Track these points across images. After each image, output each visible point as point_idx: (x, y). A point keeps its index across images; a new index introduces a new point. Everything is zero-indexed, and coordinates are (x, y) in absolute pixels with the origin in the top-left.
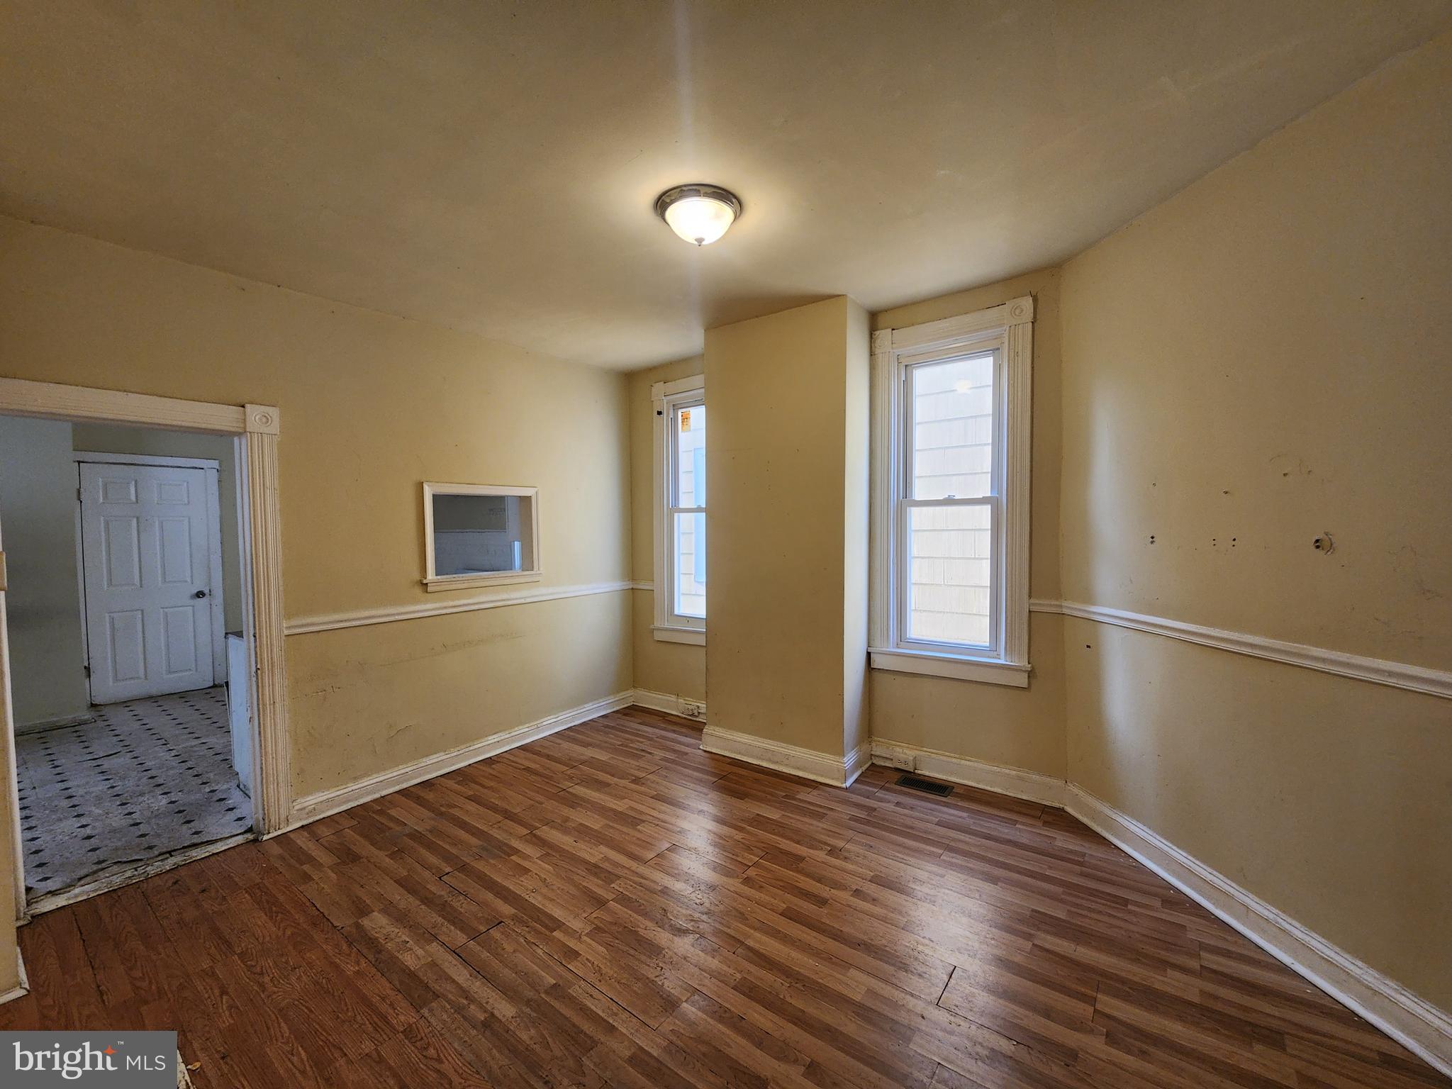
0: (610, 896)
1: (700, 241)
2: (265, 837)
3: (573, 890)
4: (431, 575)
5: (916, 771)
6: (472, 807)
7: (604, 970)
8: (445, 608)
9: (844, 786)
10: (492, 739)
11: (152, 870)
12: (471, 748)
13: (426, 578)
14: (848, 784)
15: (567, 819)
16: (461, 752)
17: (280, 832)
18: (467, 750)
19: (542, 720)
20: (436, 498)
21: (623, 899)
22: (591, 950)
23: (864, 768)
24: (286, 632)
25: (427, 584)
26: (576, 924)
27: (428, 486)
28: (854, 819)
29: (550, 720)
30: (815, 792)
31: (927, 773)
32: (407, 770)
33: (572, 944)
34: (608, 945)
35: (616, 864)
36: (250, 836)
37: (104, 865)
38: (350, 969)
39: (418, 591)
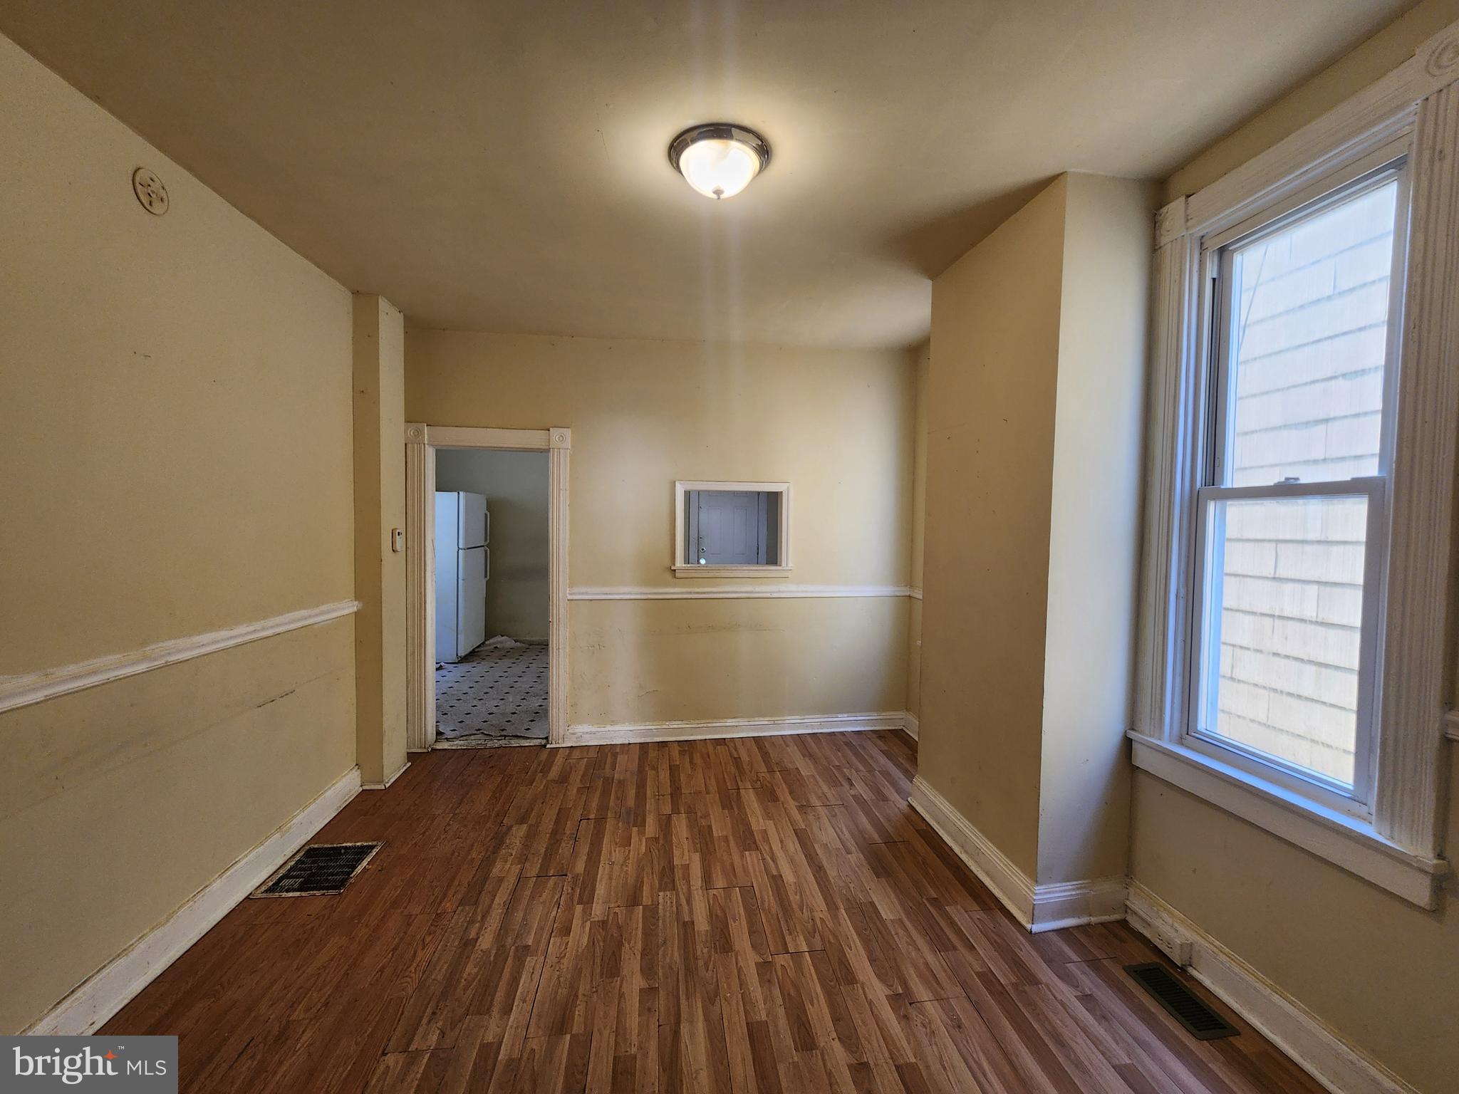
0: (646, 900)
1: (718, 192)
2: (548, 746)
3: (631, 881)
4: (679, 563)
5: (1190, 970)
6: (664, 775)
7: (565, 961)
8: (691, 593)
9: (1028, 926)
10: (730, 722)
11: (490, 744)
12: (709, 725)
13: (674, 565)
14: (1036, 928)
15: (706, 816)
16: (699, 726)
17: (557, 746)
18: (705, 725)
19: (785, 718)
20: (688, 494)
21: (651, 912)
22: (580, 935)
23: (1093, 920)
24: (570, 597)
25: (675, 570)
26: (598, 910)
27: (681, 484)
28: (987, 978)
29: (795, 719)
30: (979, 914)
31: (1207, 982)
32: (650, 727)
33: (576, 922)
34: (592, 942)
35: (687, 877)
36: (544, 742)
37: (478, 732)
38: (474, 854)
39: (668, 575)
